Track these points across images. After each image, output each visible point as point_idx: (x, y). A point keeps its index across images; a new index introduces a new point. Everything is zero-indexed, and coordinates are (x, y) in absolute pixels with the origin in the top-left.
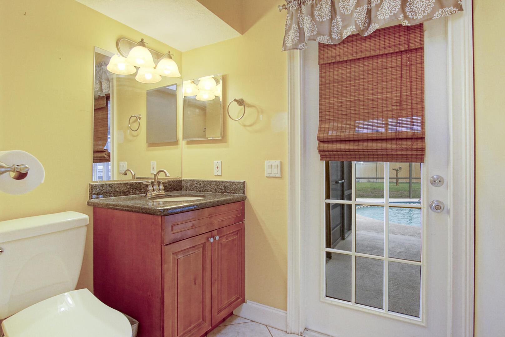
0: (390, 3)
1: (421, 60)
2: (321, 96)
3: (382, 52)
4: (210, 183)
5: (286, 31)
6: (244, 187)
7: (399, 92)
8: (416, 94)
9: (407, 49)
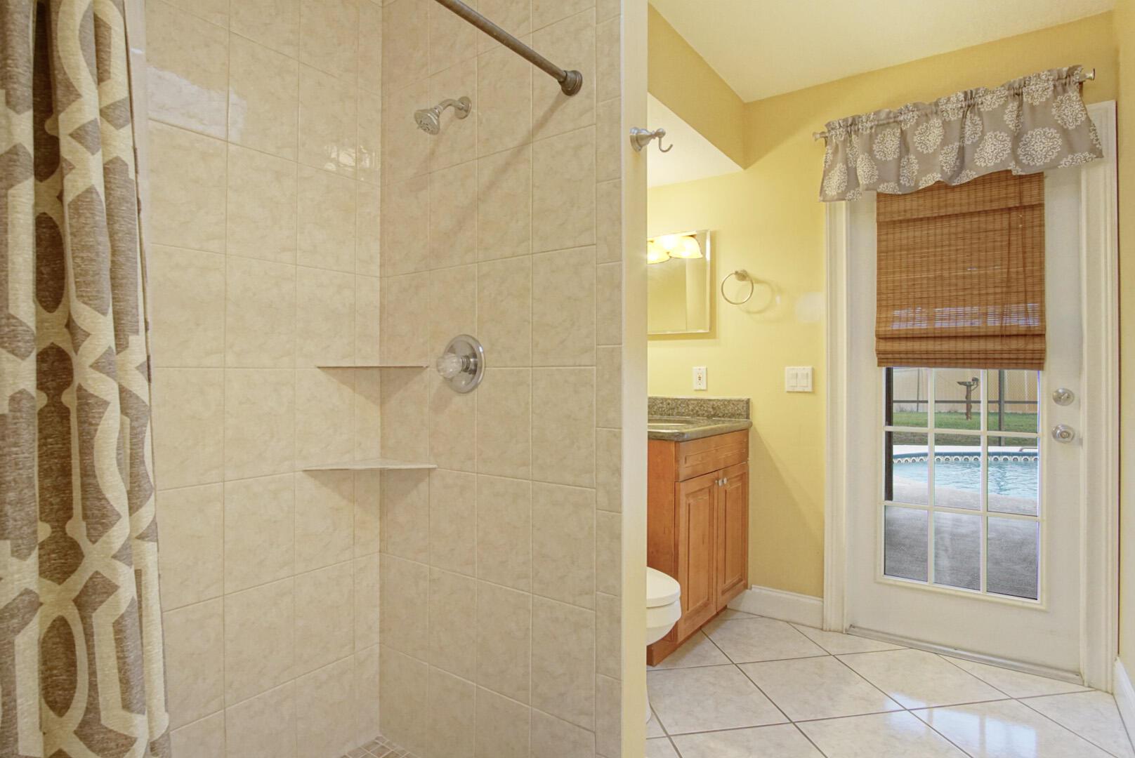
0: (995, 145)
1: (1040, 221)
2: (879, 269)
3: (980, 208)
4: (686, 402)
5: (824, 172)
6: (748, 408)
7: (1006, 267)
8: (1032, 271)
9: (1017, 205)
